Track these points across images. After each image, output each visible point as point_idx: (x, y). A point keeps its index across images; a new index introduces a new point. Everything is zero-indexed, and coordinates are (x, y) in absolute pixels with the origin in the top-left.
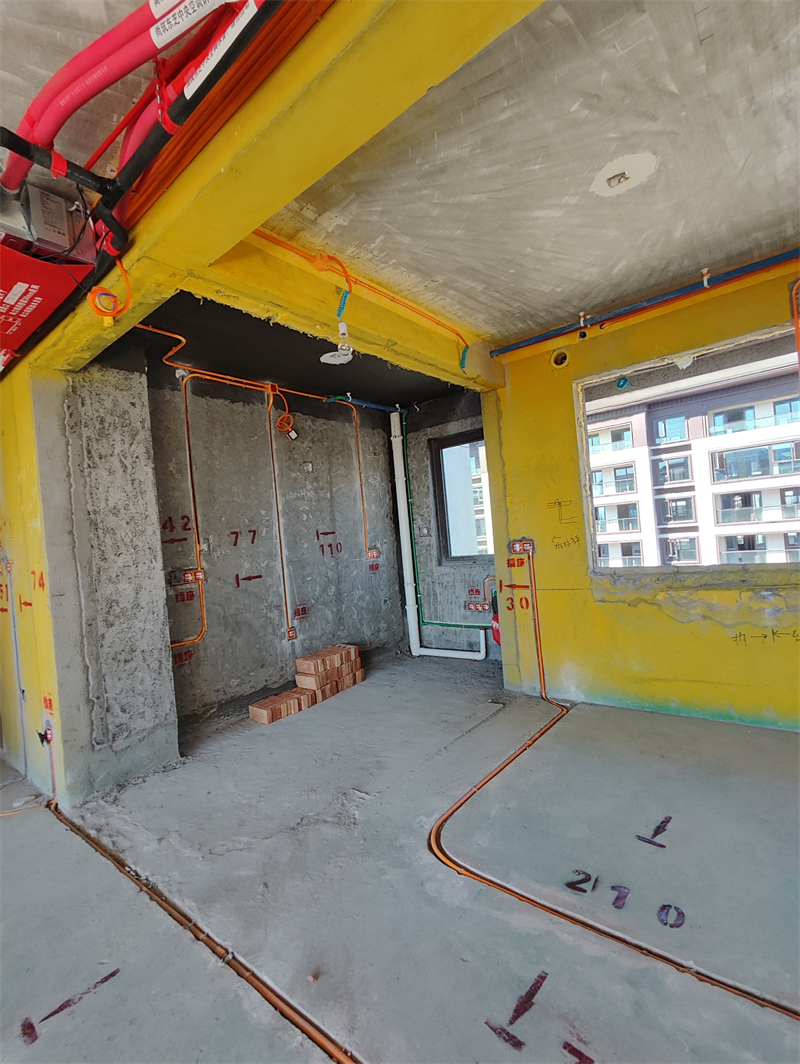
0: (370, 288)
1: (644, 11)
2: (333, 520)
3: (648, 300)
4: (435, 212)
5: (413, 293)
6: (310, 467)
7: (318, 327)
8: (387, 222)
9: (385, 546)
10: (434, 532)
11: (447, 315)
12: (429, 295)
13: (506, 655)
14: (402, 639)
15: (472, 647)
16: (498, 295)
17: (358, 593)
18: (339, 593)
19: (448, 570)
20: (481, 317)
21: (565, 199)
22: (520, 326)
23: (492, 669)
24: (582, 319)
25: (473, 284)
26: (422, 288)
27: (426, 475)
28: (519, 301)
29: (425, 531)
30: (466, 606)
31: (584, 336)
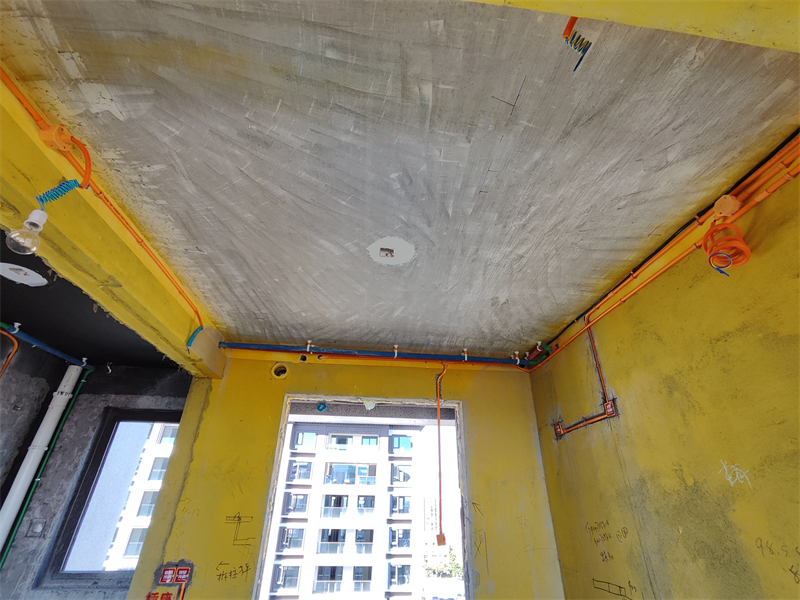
0: (116, 212)
3: (359, 351)
4: (238, 181)
5: (168, 248)
8: (179, 155)
10: (51, 533)
11: (195, 290)
12: (186, 261)
16: (253, 294)
20: (227, 307)
21: (348, 244)
22: (258, 330)
24: (309, 346)
29: (39, 529)
31: (304, 359)
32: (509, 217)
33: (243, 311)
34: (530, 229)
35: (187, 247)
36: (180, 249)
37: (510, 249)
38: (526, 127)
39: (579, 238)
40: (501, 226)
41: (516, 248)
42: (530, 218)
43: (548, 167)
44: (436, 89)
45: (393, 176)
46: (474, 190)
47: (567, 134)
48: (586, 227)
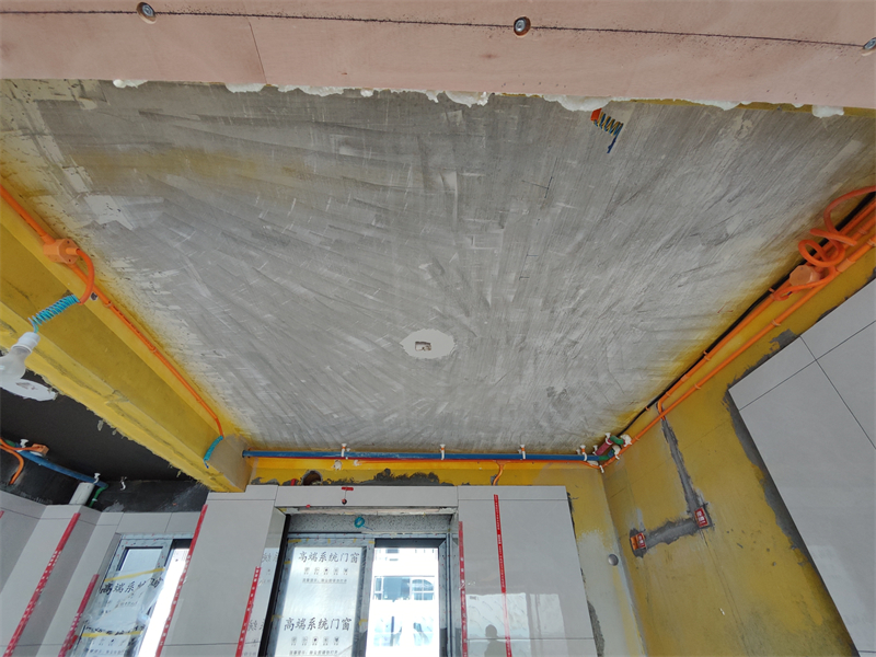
5: (183, 354)
11: (215, 395)
12: (204, 366)
24: (343, 450)
32: (555, 302)
33: (269, 416)
34: (581, 313)
35: (204, 352)
36: (197, 354)
37: (561, 335)
38: (563, 209)
39: (639, 319)
40: (548, 312)
41: (567, 333)
42: (580, 302)
43: (594, 248)
44: (460, 178)
46: (512, 277)
47: (610, 213)
48: (645, 307)
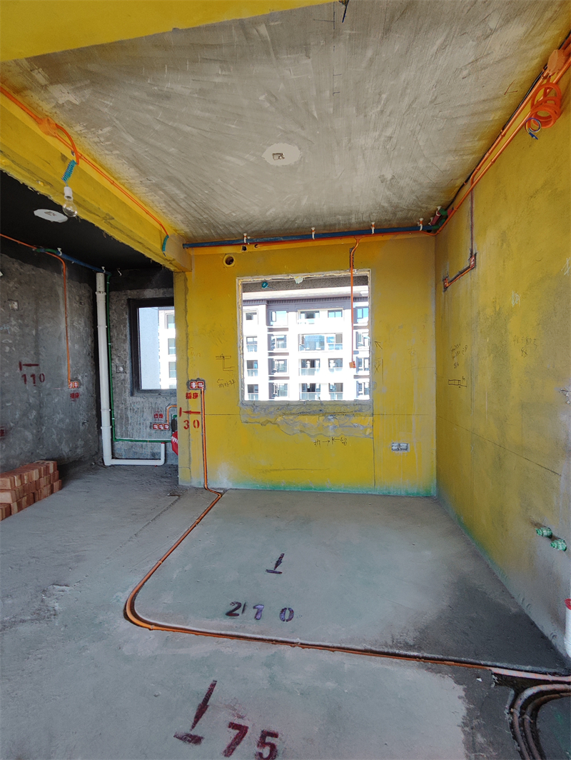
0: (93, 166)
1: (309, 58)
2: (37, 354)
3: (284, 237)
4: (158, 127)
5: (129, 183)
6: (15, 305)
7: (40, 183)
8: (117, 119)
9: (85, 378)
10: (129, 370)
11: (155, 208)
12: (143, 189)
13: (182, 461)
14: (97, 453)
15: (154, 456)
16: (194, 205)
17: (58, 417)
18: (40, 416)
19: (139, 399)
20: (180, 217)
21: (247, 156)
22: (206, 232)
23: (171, 471)
24: (245, 238)
25: (178, 192)
26: (138, 182)
27: (125, 326)
28: (207, 214)
29: (121, 369)
30: (152, 426)
31: (245, 249)
32: (365, 108)
33: (191, 218)
34: (388, 113)
35: (141, 180)
36: (137, 182)
37: (378, 133)
38: (350, 35)
39: (437, 110)
40: (362, 117)
41: (382, 131)
42: (385, 105)
43: (383, 60)
44: (268, 27)
45: (262, 98)
46: (328, 93)
47: (387, 30)
48: (439, 100)
